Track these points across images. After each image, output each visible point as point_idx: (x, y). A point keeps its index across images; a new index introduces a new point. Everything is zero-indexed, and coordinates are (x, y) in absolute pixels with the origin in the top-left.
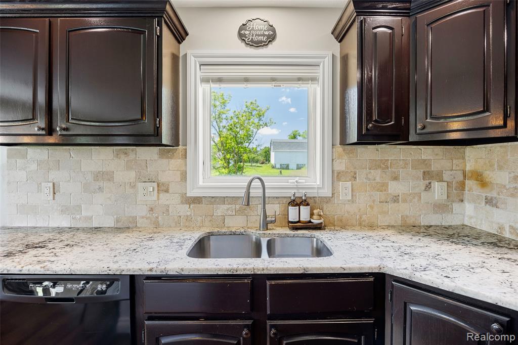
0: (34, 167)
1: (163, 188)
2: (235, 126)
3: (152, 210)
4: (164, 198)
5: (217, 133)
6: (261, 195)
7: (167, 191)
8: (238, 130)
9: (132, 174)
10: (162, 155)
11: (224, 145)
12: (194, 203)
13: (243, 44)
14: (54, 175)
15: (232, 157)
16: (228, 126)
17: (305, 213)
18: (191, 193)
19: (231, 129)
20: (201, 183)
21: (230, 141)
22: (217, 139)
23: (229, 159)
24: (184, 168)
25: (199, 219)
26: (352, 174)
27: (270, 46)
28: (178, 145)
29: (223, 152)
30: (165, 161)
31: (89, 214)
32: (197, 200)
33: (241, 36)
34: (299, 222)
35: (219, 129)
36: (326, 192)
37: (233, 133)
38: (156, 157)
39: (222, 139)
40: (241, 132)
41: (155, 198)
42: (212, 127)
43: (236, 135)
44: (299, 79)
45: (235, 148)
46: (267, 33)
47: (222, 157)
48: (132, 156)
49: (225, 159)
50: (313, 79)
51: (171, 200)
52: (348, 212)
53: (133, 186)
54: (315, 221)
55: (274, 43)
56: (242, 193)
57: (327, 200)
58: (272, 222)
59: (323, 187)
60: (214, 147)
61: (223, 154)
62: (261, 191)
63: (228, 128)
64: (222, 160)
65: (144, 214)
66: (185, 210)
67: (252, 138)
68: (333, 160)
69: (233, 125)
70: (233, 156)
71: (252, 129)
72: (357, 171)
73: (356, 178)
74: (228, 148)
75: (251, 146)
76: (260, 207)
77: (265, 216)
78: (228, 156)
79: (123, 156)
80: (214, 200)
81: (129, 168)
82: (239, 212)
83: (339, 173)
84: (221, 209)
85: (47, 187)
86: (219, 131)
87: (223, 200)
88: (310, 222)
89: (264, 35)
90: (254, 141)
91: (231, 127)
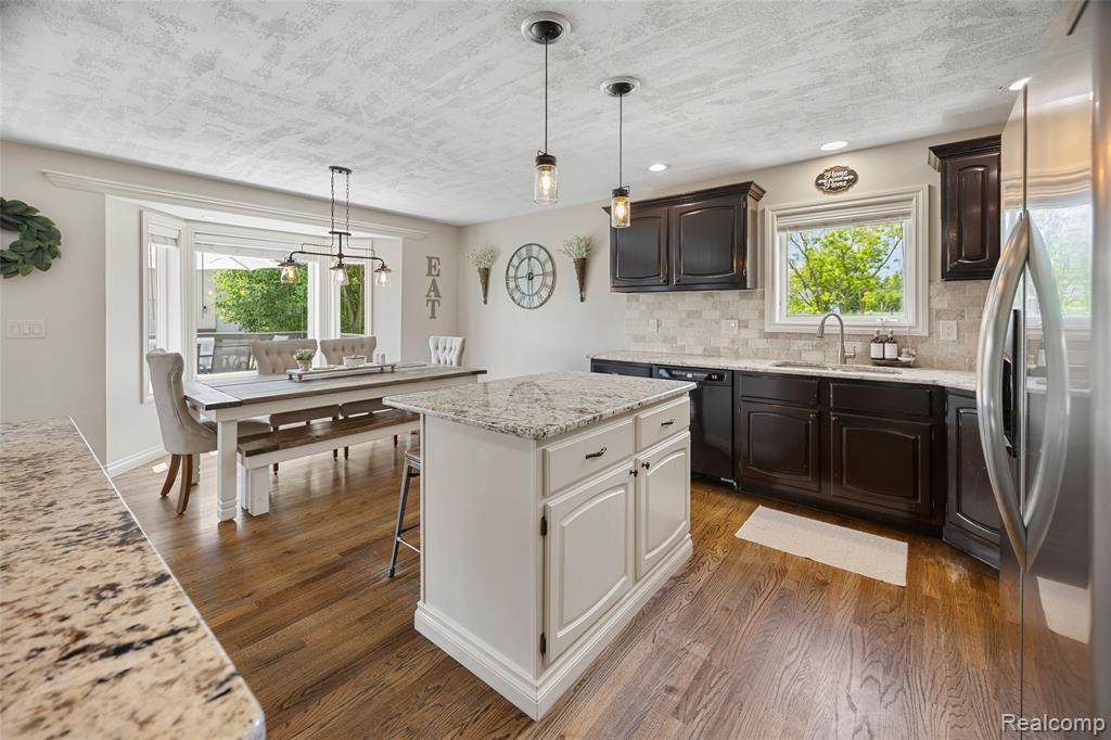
0: (644, 308)
1: (743, 325)
2: (840, 237)
3: (733, 342)
4: (744, 333)
5: (800, 253)
6: (839, 332)
7: (747, 327)
8: (849, 243)
9: (717, 313)
10: (742, 297)
11: (817, 275)
12: (771, 337)
13: (821, 192)
14: (657, 314)
15: (833, 297)
16: (826, 238)
17: (890, 351)
18: (768, 329)
19: (832, 242)
20: (777, 320)
21: (830, 267)
22: (801, 265)
23: (827, 303)
24: (761, 307)
25: (776, 352)
26: (958, 312)
27: (851, 189)
28: (756, 288)
29: (814, 288)
30: (744, 301)
31: (683, 343)
32: (774, 335)
33: (819, 185)
34: (884, 359)
35: (806, 244)
36: (922, 331)
37: (839, 251)
38: (737, 298)
39: (811, 265)
40: (855, 248)
41: (736, 332)
42: (790, 242)
43: (844, 254)
44: (887, 216)
45: (842, 280)
46: (846, 178)
47: (811, 299)
48: (717, 298)
49: (818, 302)
50: (906, 214)
51: (751, 335)
52: (952, 354)
53: (718, 323)
54: (903, 359)
55: (855, 186)
56: (816, 330)
57: (923, 340)
58: (850, 357)
59: (917, 326)
60: (795, 279)
61: (814, 292)
62: (839, 328)
63: (825, 241)
64: (811, 305)
65: (726, 345)
66: (763, 344)
67: (885, 257)
68: (929, 298)
69: (837, 234)
70: (837, 295)
71: (883, 238)
72: (966, 310)
73: (963, 317)
74: (826, 281)
75: (883, 274)
76: (839, 344)
77: (843, 351)
78: (825, 297)
79: (709, 298)
80: (790, 336)
81: (714, 308)
82: (818, 347)
83: (938, 312)
84: (797, 345)
85: (653, 322)
86: (806, 250)
87: (799, 336)
88: (897, 360)
89: (843, 181)
90: (890, 262)
91: (831, 239)
